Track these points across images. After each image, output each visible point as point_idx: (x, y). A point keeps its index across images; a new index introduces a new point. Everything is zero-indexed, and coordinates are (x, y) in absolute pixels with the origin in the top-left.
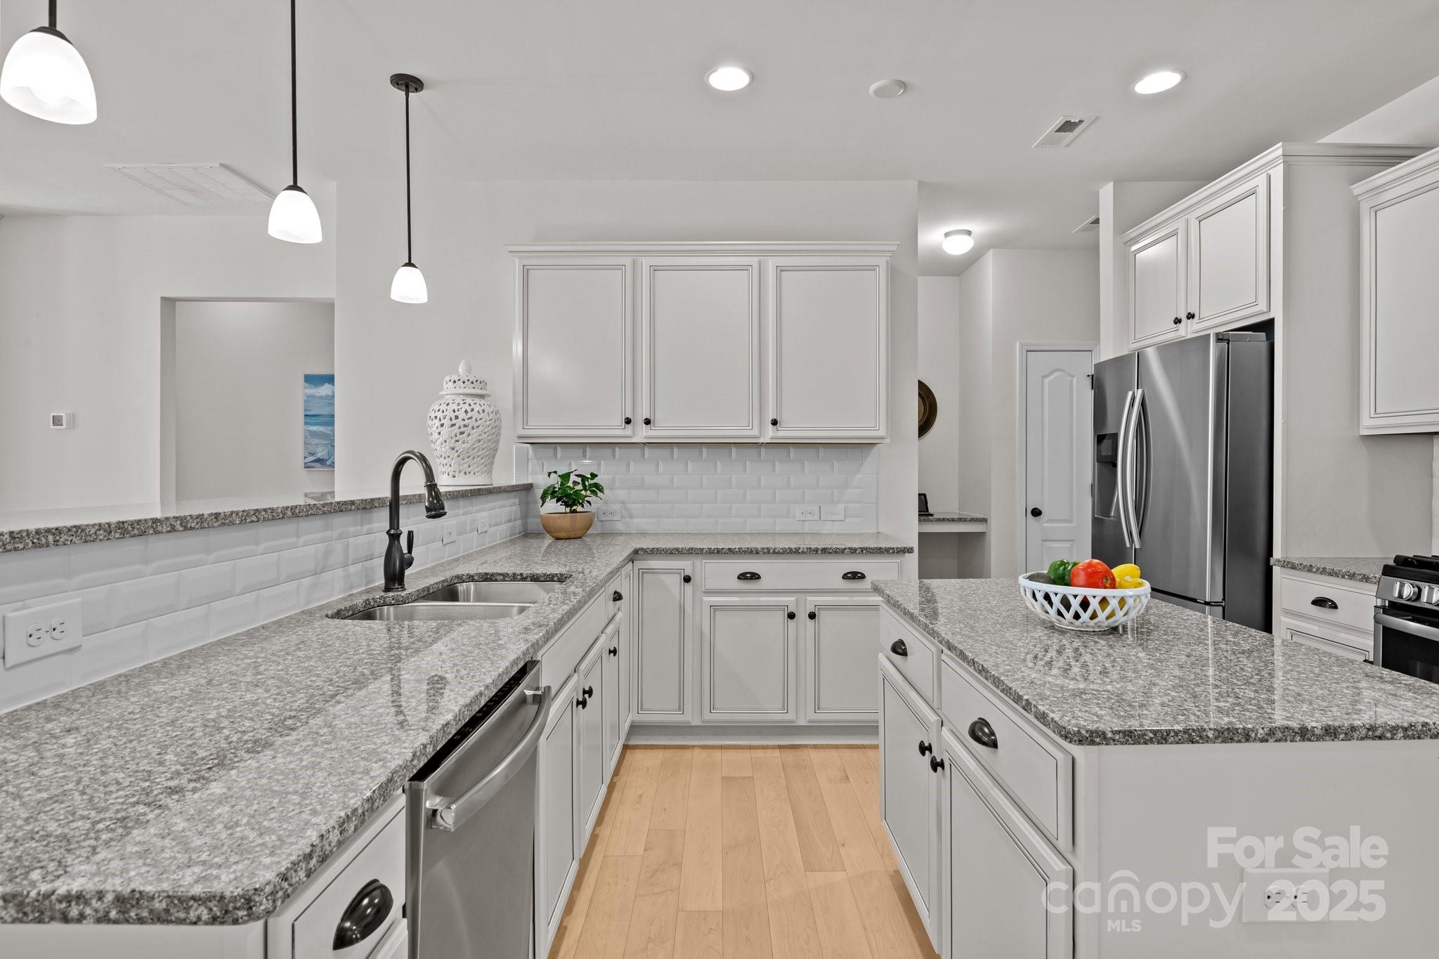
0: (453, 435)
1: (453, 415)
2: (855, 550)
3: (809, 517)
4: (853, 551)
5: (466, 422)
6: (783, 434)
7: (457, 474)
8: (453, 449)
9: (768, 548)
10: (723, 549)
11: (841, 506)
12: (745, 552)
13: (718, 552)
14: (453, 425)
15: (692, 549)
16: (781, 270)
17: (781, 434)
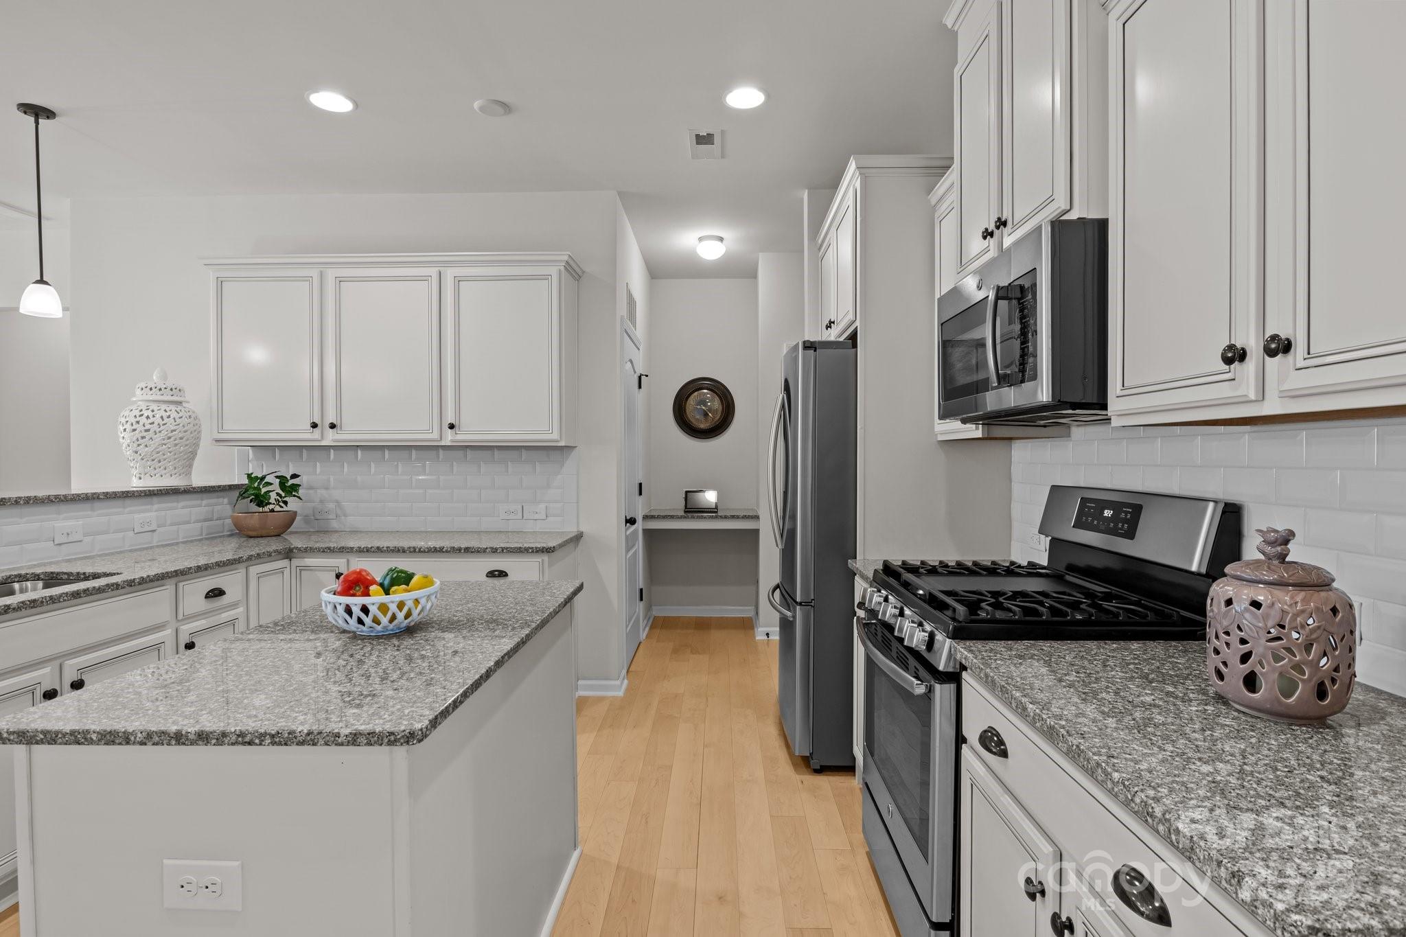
0: (135, 439)
1: (134, 420)
2: (496, 549)
3: (512, 516)
4: (494, 551)
5: (148, 427)
6: (461, 437)
7: (142, 476)
8: (136, 452)
9: (414, 548)
10: (371, 548)
11: (542, 506)
12: (393, 551)
13: (367, 551)
14: (134, 430)
15: (343, 548)
16: (458, 281)
17: (459, 437)
